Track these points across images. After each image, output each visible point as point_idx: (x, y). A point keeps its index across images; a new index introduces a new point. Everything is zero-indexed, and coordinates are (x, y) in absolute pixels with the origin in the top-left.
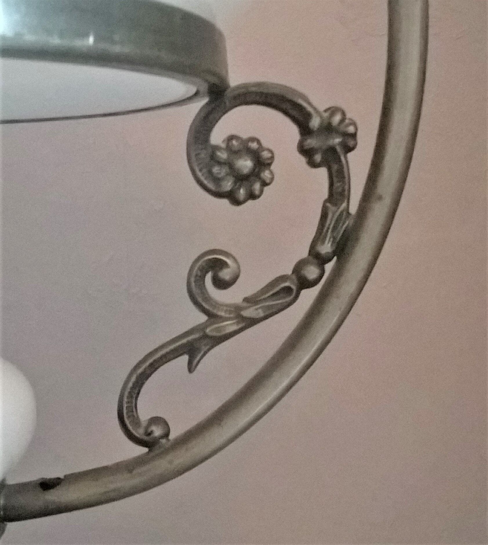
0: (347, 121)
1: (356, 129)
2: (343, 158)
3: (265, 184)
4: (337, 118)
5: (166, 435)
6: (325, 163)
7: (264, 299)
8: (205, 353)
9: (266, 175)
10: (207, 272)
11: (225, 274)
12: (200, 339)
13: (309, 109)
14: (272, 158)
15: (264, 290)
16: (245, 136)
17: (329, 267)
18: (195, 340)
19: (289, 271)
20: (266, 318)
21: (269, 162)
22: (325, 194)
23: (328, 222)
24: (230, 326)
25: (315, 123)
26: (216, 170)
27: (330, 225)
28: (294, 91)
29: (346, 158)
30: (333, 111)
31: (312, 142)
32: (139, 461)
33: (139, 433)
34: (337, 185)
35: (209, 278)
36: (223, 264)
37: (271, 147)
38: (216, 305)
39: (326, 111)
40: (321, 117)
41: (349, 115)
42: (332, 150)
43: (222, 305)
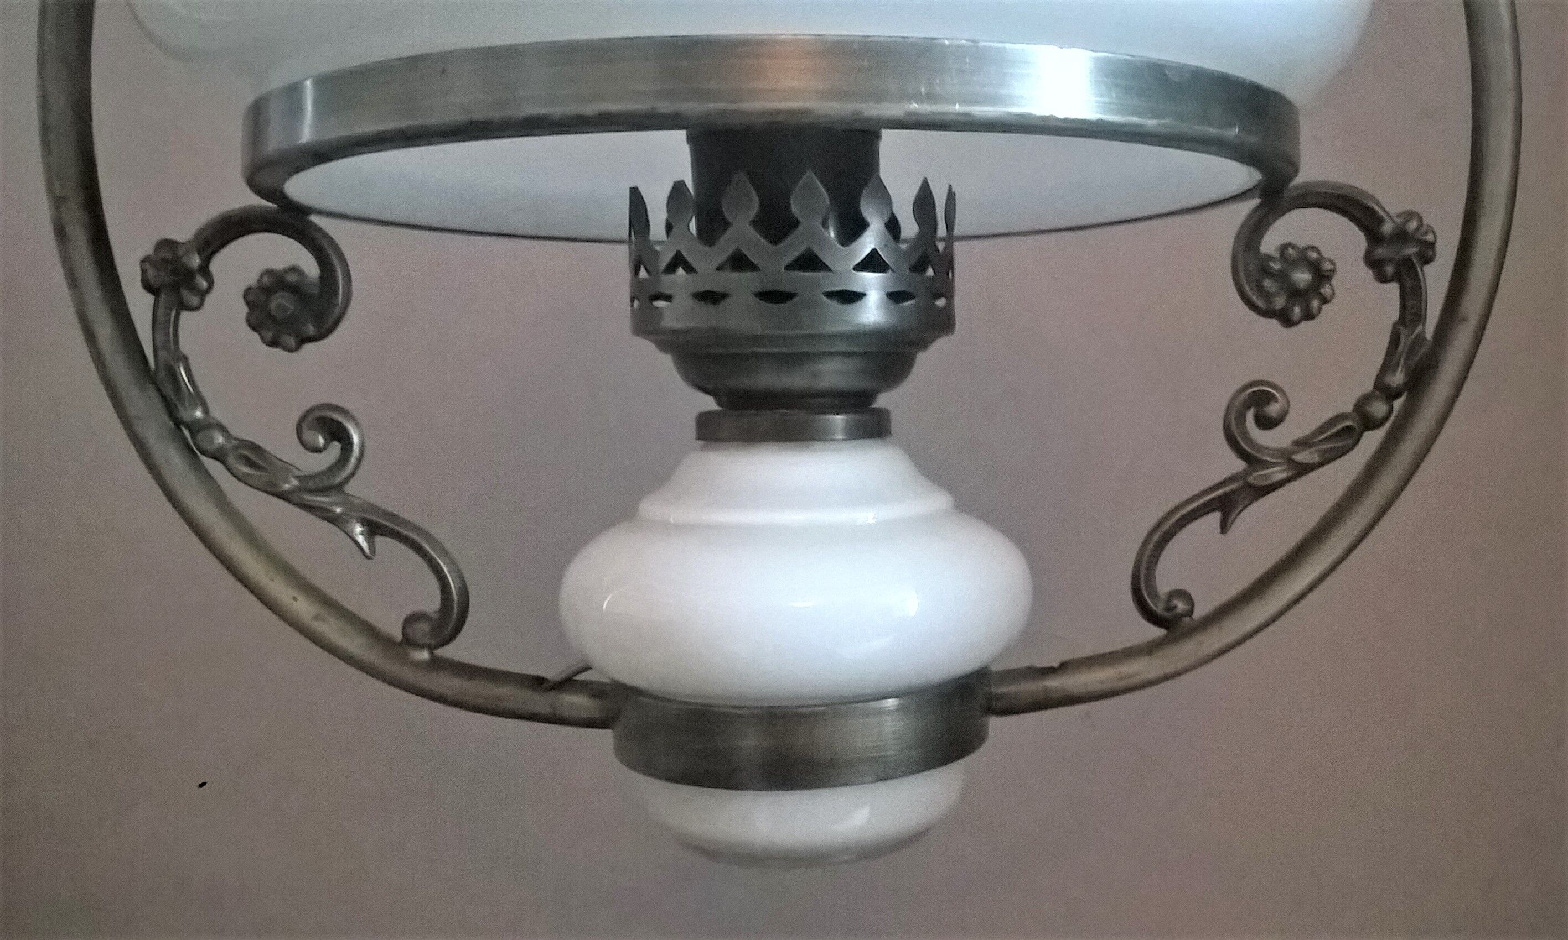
0: (1424, 228)
1: (1435, 237)
2: (1419, 270)
3: (1325, 301)
4: (1413, 225)
5: (1190, 613)
6: (1397, 277)
7: (1321, 441)
8: (1245, 508)
9: (1326, 290)
10: (1249, 408)
11: (1273, 409)
12: (1241, 488)
13: (1381, 213)
14: (1334, 271)
15: (1322, 429)
16: (1301, 243)
17: (1398, 404)
18: (1233, 492)
19: (1348, 408)
20: (1321, 465)
21: (1328, 274)
22: (1396, 316)
23: (1400, 348)
24: (1278, 473)
25: (1387, 228)
26: (1268, 284)
27: (1402, 351)
28: (1362, 192)
29: (1422, 270)
30: (1410, 215)
31: (1381, 252)
32: (1151, 648)
33: (1159, 608)
34: (1410, 303)
35: (1250, 415)
36: (1269, 398)
37: (1332, 258)
38: (1260, 448)
39: (1399, 216)
40: (1394, 222)
41: (1425, 222)
42: (1407, 261)
43: (1267, 448)
